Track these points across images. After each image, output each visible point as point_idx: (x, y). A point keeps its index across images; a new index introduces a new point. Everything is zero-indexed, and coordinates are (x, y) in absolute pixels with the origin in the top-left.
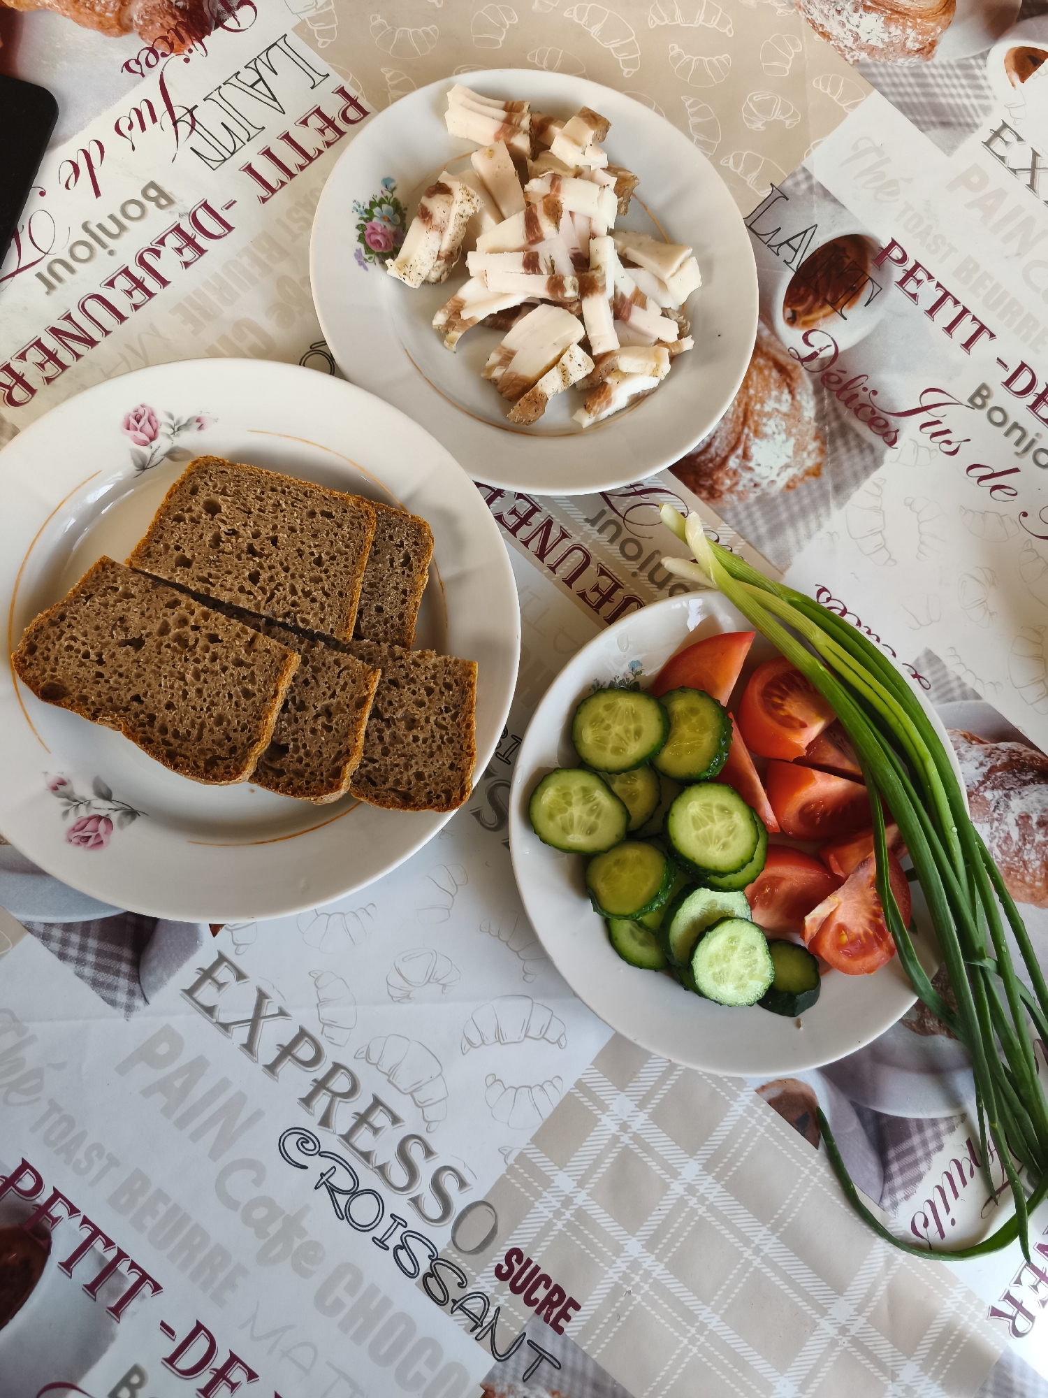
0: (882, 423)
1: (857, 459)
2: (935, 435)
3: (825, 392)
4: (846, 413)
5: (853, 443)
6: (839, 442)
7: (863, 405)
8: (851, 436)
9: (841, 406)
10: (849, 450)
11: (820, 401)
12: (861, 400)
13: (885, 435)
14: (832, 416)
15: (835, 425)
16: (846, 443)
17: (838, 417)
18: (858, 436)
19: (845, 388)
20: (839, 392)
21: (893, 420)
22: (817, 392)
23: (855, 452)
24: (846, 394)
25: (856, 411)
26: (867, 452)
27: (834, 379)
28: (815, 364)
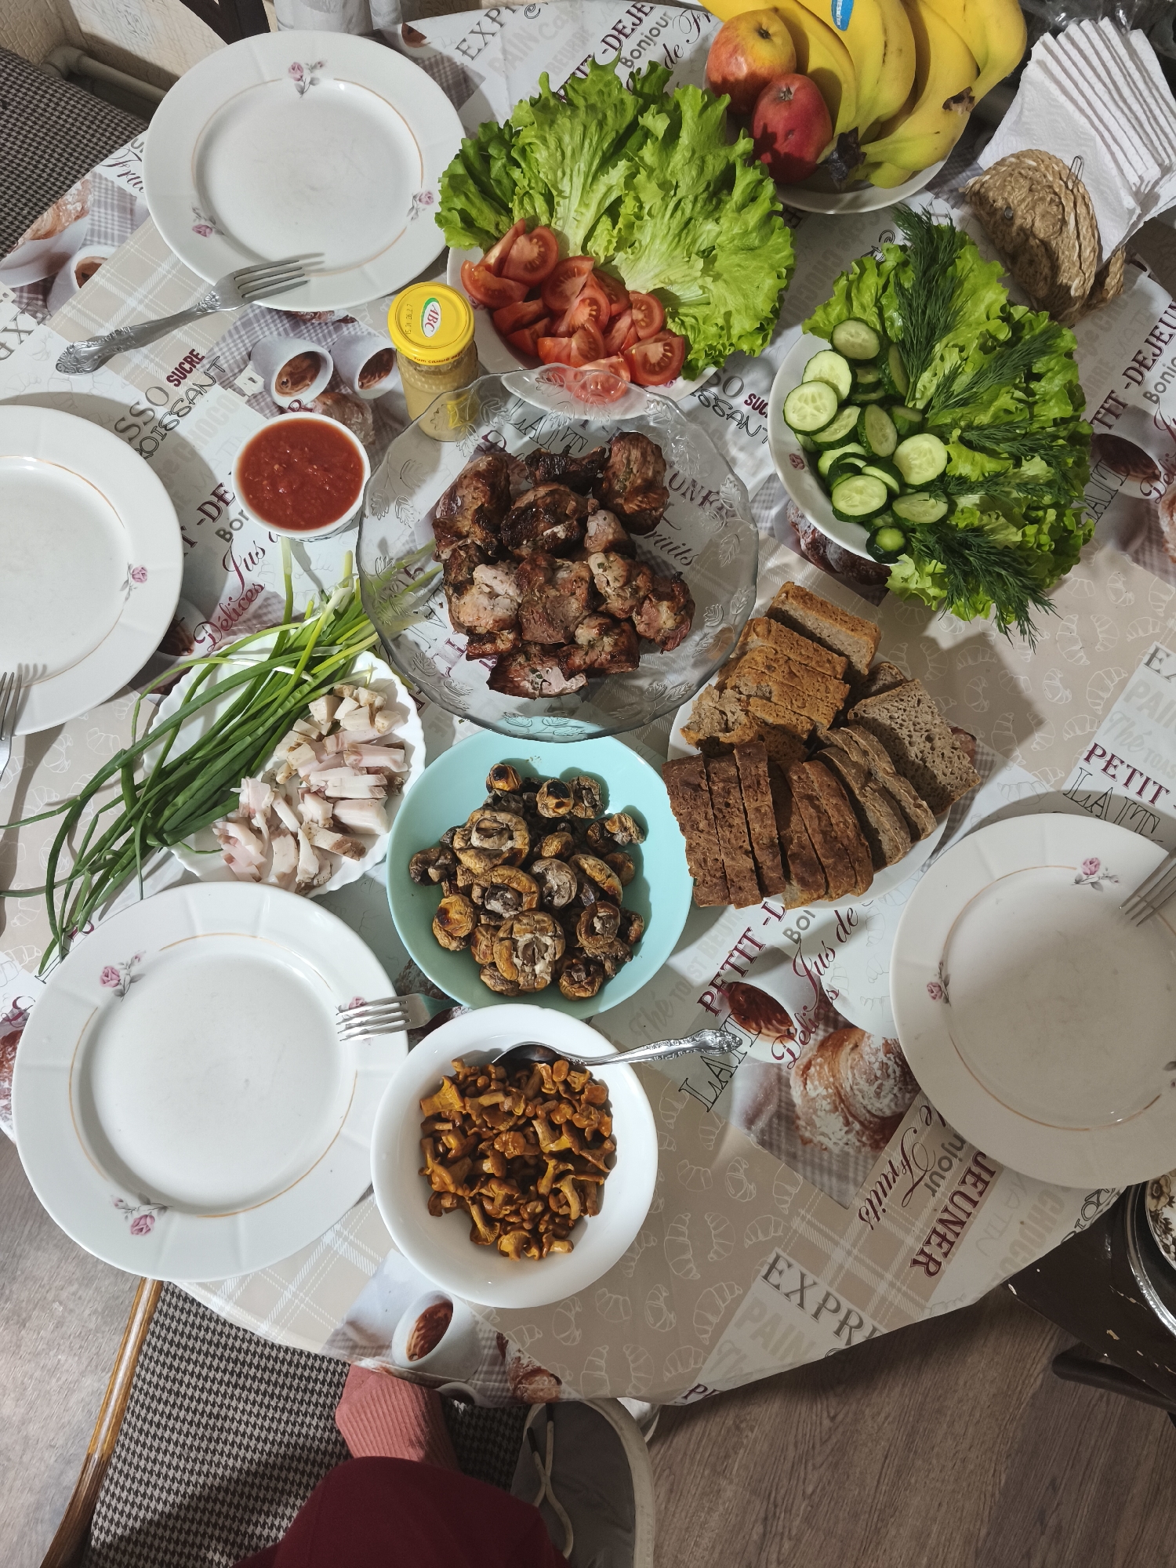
0: (249, 594)
1: (275, 607)
2: (253, 562)
3: (234, 628)
4: (246, 615)
5: (265, 611)
6: (265, 619)
7: (240, 605)
8: (260, 612)
9: (241, 619)
10: (269, 612)
11: (240, 631)
12: (236, 606)
13: (257, 591)
14: (250, 623)
15: (254, 622)
16: (265, 614)
17: (249, 620)
18: (260, 608)
19: (229, 616)
20: (232, 620)
21: (247, 588)
22: (234, 633)
23: (270, 609)
24: (234, 615)
25: (244, 609)
26: (269, 602)
27: (224, 623)
28: (216, 636)
